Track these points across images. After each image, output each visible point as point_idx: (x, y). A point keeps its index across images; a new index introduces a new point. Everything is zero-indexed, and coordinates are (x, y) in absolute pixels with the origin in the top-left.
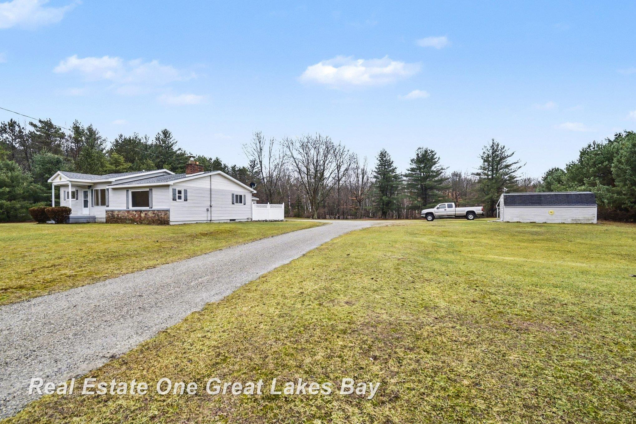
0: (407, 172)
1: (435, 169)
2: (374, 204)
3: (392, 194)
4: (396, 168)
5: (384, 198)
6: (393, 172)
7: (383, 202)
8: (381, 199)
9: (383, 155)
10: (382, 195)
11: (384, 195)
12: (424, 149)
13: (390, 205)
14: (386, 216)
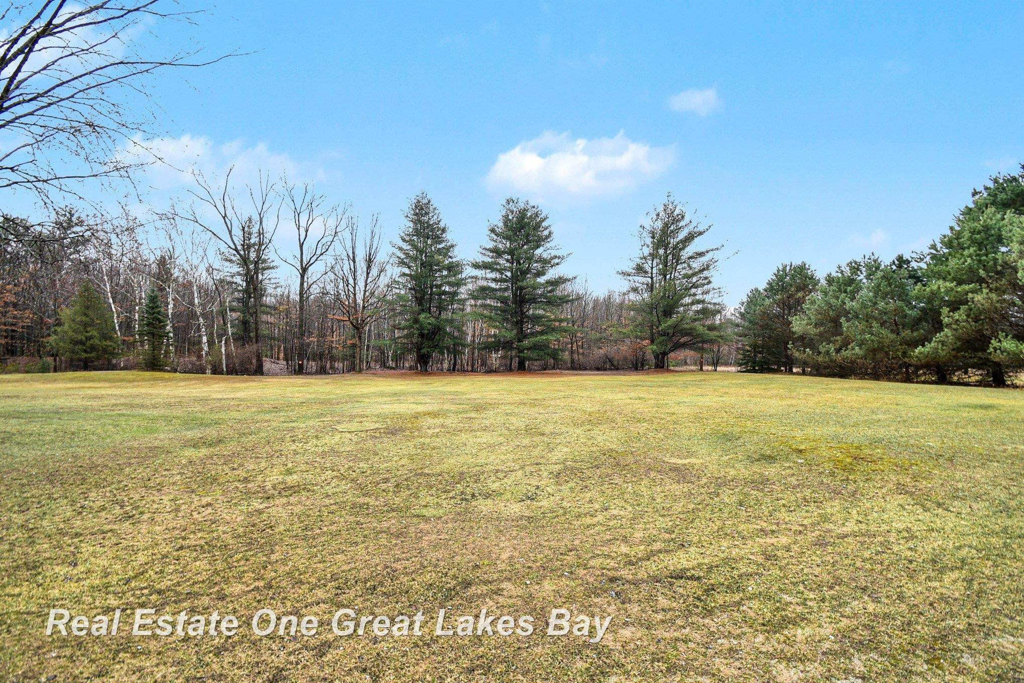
0: (480, 259)
1: (545, 255)
2: (397, 334)
3: (441, 308)
4: (452, 246)
5: (422, 316)
6: (446, 255)
7: (422, 328)
8: (416, 321)
9: (421, 210)
10: (417, 308)
11: (423, 310)
12: (522, 205)
13: (437, 337)
14: (426, 363)
